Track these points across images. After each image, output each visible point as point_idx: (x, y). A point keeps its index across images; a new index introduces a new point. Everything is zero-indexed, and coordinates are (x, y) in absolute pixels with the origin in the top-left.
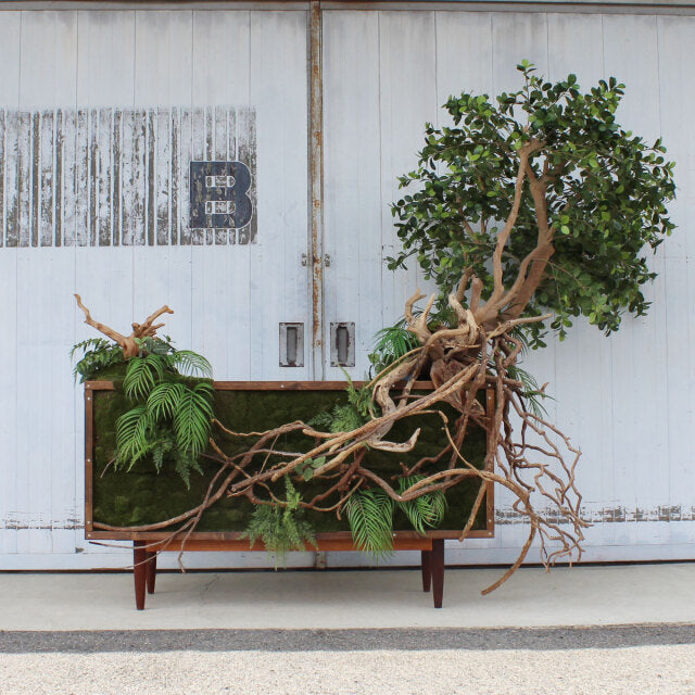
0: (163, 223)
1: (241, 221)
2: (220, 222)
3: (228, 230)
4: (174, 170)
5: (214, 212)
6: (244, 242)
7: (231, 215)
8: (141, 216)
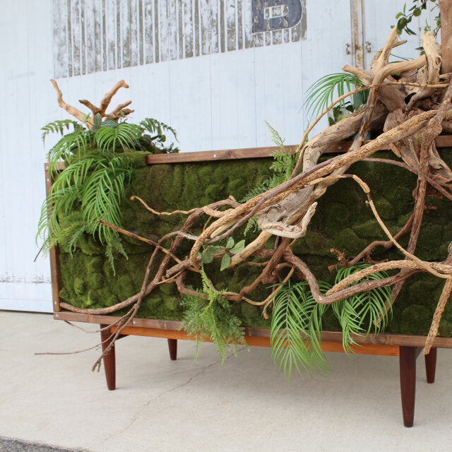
0: (231, 32)
1: (293, 20)
2: (276, 24)
3: (283, 30)
5: (271, 17)
6: (296, 39)
7: (285, 17)
8: (215, 29)
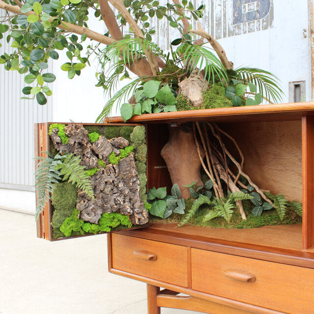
0: (219, 25)
1: (264, 13)
3: (256, 21)
5: (247, 11)
6: (265, 28)
7: (257, 11)
8: (207, 23)
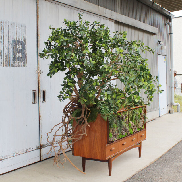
0: (6, 59)
1: (24, 59)
2: (19, 59)
3: (21, 62)
4: (9, 42)
6: (24, 66)
